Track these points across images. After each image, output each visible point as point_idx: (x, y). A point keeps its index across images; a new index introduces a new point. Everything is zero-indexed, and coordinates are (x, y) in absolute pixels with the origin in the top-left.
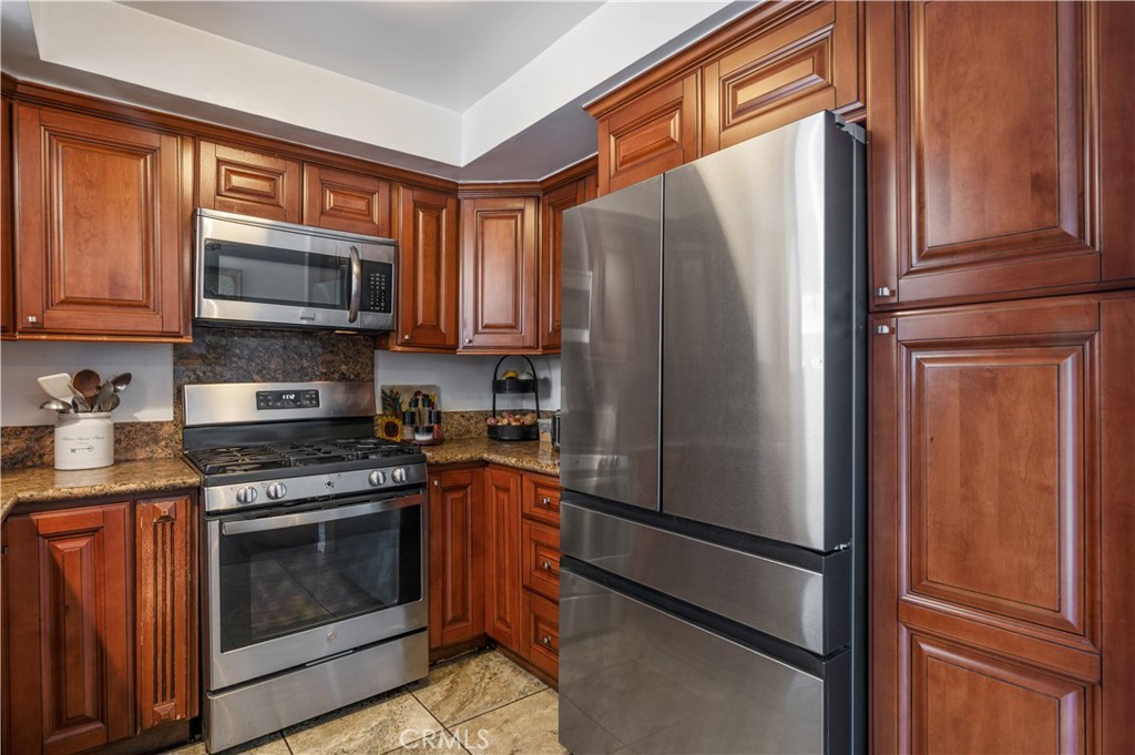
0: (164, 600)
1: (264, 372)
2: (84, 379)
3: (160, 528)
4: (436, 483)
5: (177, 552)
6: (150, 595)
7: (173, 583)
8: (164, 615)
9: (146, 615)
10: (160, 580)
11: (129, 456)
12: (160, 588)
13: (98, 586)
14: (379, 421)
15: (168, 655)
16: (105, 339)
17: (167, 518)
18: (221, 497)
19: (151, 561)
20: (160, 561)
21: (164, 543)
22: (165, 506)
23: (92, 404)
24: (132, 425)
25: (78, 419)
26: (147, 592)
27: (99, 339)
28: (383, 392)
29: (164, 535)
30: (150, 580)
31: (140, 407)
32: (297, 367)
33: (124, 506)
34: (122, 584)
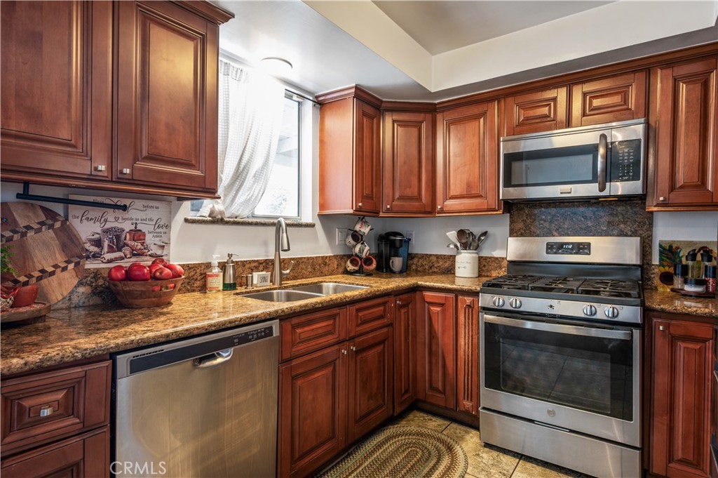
0: (468, 348)
1: (560, 230)
2: (461, 233)
3: (467, 310)
4: (661, 328)
5: (474, 326)
6: (463, 343)
7: (472, 341)
8: (468, 356)
9: (461, 353)
10: (467, 338)
11: (489, 274)
12: (467, 341)
13: (443, 332)
14: (656, 270)
15: (470, 378)
16: (465, 214)
17: (469, 306)
18: (486, 300)
19: (463, 326)
20: (467, 327)
21: (469, 319)
22: (468, 300)
23: (466, 246)
24: (490, 258)
25: (461, 253)
26: (462, 342)
27: (463, 214)
28: (660, 246)
29: (469, 315)
30: (463, 336)
31: (494, 250)
32: (583, 226)
33: (452, 295)
34: (451, 333)
